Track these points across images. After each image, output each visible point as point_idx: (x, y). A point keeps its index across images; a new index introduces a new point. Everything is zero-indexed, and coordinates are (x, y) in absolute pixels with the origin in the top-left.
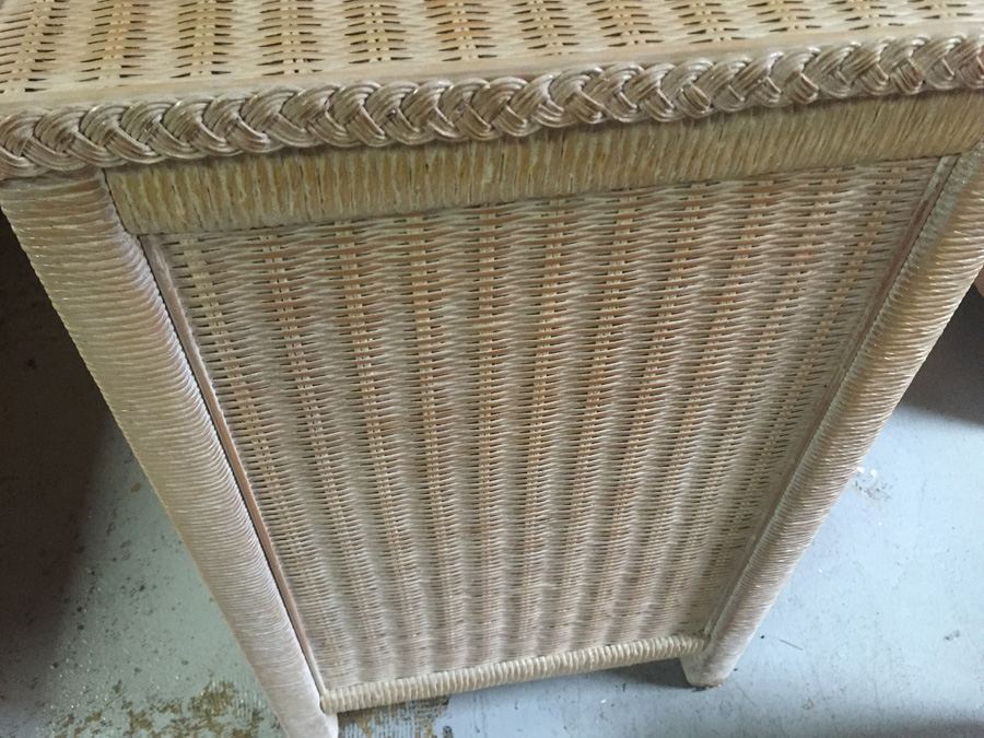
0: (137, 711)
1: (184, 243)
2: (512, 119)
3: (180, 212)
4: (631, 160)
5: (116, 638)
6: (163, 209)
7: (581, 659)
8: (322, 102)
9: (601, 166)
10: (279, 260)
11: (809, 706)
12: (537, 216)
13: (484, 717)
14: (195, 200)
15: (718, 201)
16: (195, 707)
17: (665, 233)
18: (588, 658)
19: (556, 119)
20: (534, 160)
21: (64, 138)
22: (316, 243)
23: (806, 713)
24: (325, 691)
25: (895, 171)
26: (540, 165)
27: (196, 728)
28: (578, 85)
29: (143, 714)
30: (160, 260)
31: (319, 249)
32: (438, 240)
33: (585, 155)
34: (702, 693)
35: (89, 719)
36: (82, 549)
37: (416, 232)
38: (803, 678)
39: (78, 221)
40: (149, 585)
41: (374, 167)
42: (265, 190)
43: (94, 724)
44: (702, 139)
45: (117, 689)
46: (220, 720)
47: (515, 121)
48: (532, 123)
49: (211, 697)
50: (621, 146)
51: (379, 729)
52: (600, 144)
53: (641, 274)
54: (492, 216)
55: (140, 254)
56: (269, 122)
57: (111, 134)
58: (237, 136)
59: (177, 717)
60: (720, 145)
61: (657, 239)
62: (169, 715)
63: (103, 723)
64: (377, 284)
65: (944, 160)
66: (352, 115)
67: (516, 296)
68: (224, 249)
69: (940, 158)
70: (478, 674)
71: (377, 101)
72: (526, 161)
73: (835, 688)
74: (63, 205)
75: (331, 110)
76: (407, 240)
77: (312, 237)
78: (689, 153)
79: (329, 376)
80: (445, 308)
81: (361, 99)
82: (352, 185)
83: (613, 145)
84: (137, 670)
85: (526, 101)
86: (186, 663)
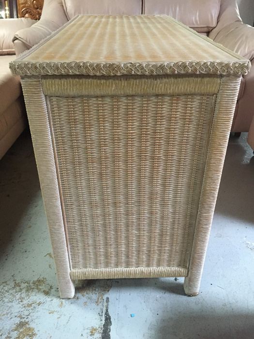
0: (17, 282)
1: (54, 100)
2: (116, 71)
3: (54, 89)
4: (143, 87)
5: (16, 263)
6: (51, 88)
7: (148, 270)
8: (81, 64)
9: (137, 87)
10: (72, 106)
11: (225, 305)
12: (126, 101)
13: (119, 296)
14: (57, 87)
15: (165, 102)
16: (34, 283)
17: (154, 109)
18: (151, 270)
19: (125, 72)
20: (123, 84)
21: (36, 68)
22: (79, 103)
23: (224, 307)
24: (72, 269)
25: (204, 98)
26: (124, 86)
27: (33, 288)
28: (129, 65)
29: (19, 283)
30: (48, 103)
31: (80, 105)
32: (105, 105)
33: (133, 84)
34: (190, 298)
35: (3, 283)
36: (12, 240)
37: (100, 102)
38: (224, 297)
39: (35, 89)
40: (28, 251)
41: (91, 82)
42: (70, 86)
43: (4, 284)
44: (157, 83)
45: (13, 276)
46: (40, 287)
47: (117, 72)
48: (121, 73)
49: (39, 281)
50: (140, 83)
51: (87, 295)
52: (136, 82)
53: (150, 120)
54: (116, 100)
55: (45, 100)
56: (72, 68)
57: (44, 68)
58: (66, 70)
59: (28, 285)
60: (161, 85)
61: (153, 111)
62: (26, 284)
63: (7, 284)
64: (92, 116)
65: (214, 96)
66: (87, 67)
67: (122, 123)
68: (61, 102)
69: (213, 95)
70: (117, 270)
71: (91, 65)
72: (121, 85)
73: (234, 301)
74: (33, 84)
75: (83, 66)
76: (98, 104)
77: (79, 101)
78: (155, 86)
79: (80, 141)
80: (106, 125)
81: (88, 64)
82: (87, 87)
83: (139, 83)
84: (19, 272)
85: (119, 67)
86: (34, 271)
